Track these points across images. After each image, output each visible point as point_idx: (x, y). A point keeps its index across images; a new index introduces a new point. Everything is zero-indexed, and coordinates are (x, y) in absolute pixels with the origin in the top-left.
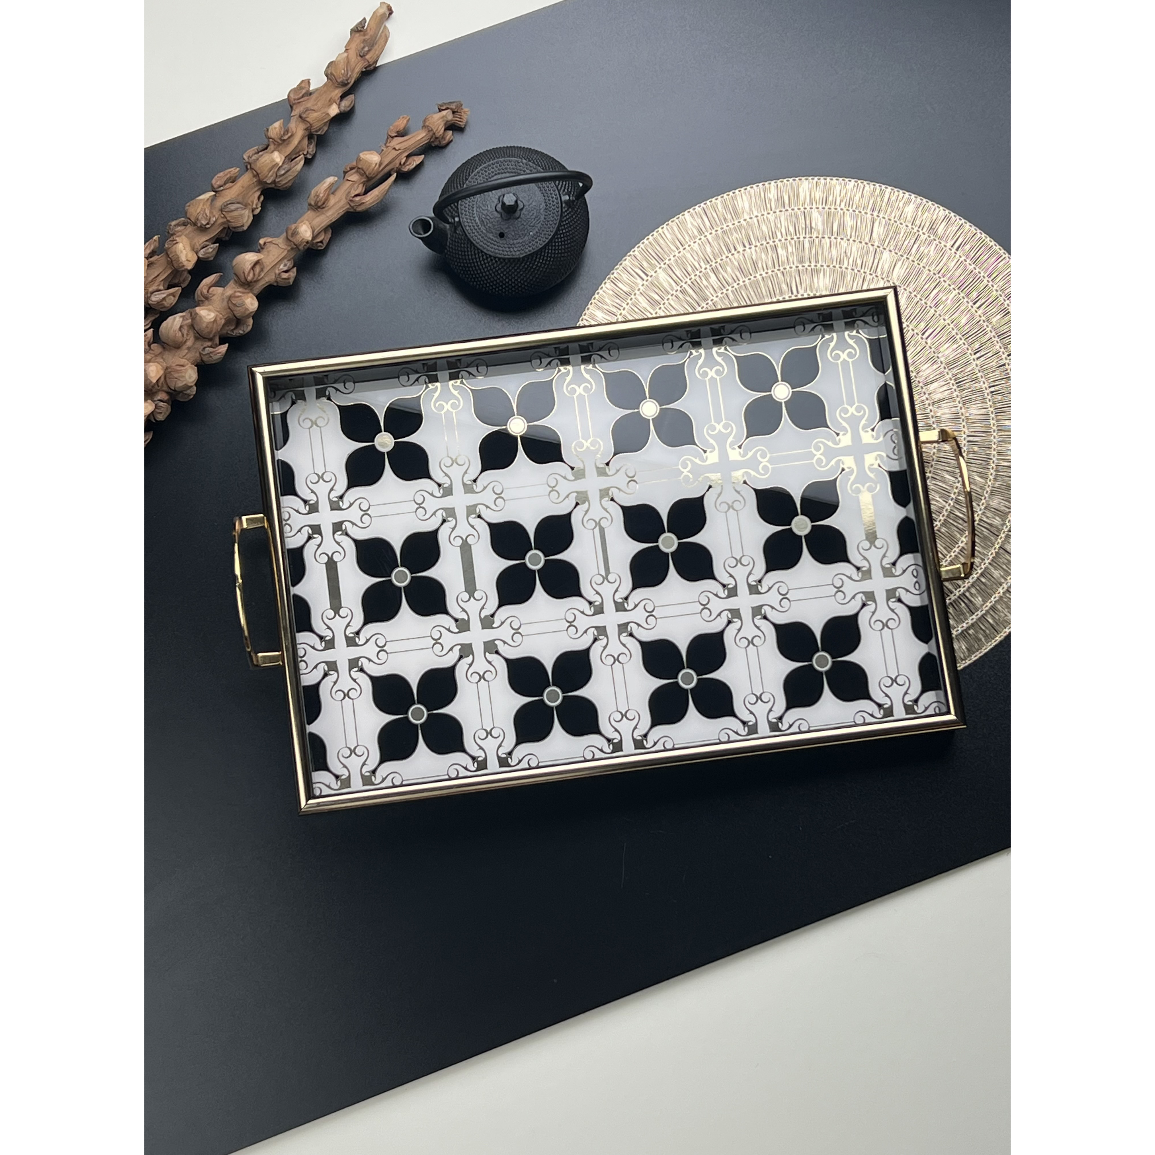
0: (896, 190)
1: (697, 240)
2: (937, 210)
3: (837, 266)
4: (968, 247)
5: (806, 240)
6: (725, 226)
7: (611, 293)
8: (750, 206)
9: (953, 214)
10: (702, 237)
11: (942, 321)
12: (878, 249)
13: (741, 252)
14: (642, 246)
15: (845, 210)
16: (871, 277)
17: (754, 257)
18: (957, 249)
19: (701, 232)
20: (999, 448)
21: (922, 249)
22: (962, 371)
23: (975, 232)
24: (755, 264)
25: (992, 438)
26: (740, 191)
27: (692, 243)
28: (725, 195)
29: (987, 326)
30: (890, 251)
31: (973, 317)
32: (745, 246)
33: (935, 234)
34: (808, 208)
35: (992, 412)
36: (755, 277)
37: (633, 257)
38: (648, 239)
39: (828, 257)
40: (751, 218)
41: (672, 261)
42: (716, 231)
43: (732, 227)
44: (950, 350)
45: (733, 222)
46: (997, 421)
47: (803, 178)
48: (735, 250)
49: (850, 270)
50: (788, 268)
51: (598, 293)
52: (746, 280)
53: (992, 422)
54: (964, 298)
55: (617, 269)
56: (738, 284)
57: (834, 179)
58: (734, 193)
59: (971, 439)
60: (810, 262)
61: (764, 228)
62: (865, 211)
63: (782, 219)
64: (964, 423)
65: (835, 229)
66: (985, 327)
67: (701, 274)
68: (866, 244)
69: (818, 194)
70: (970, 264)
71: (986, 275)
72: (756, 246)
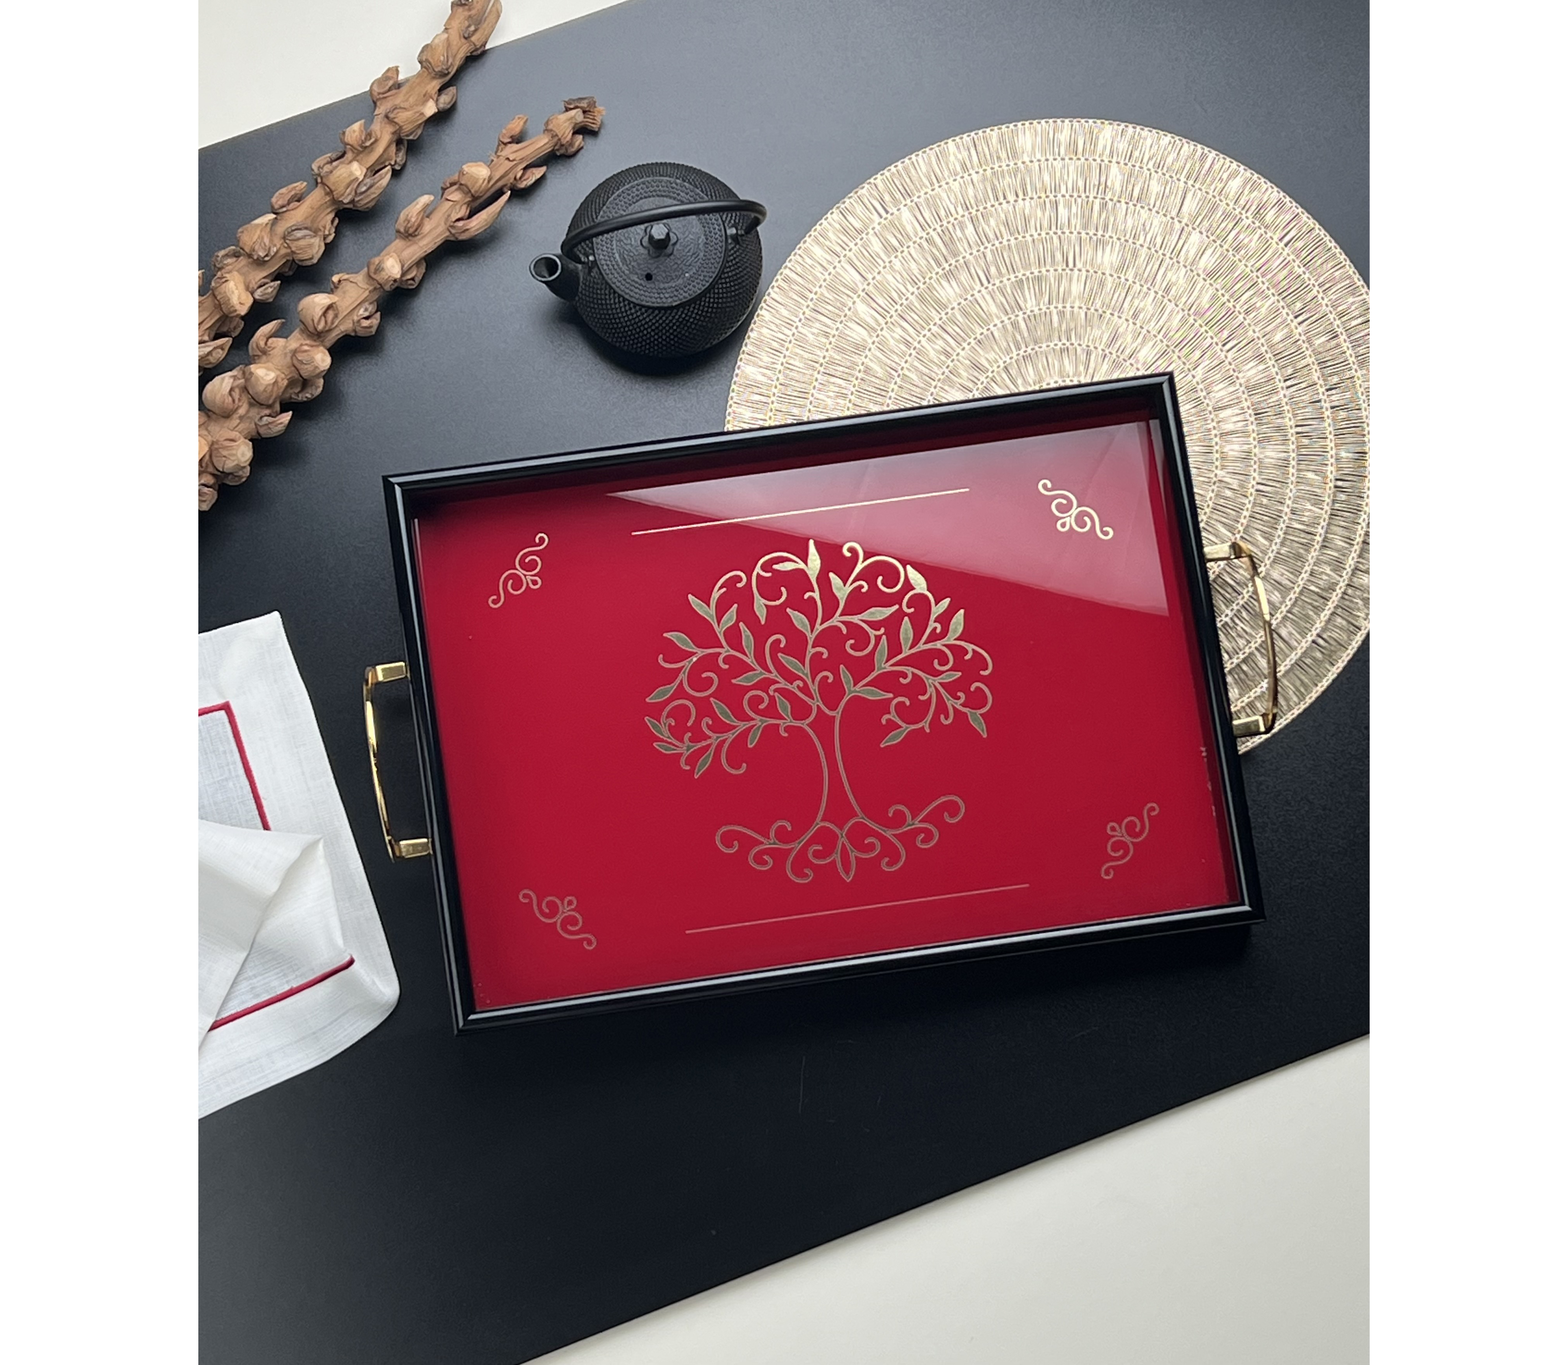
0: (1222, 156)
1: (958, 178)
2: (1270, 190)
3: (1131, 241)
4: (1299, 244)
5: (1097, 201)
6: (996, 167)
7: (838, 226)
8: (1033, 148)
9: (1288, 199)
10: (966, 175)
11: (1251, 332)
12: (1186, 228)
13: (1012, 202)
14: (887, 174)
15: (1152, 170)
16: (1171, 262)
17: (1027, 212)
18: (1286, 245)
19: (964, 168)
20: (1295, 505)
21: (1241, 237)
22: (1265, 400)
23: (1312, 226)
24: (1026, 221)
25: (1288, 491)
26: (1023, 125)
27: (951, 181)
28: (1004, 127)
29: (1307, 349)
30: (1201, 233)
31: (1289, 336)
32: (1017, 196)
33: (1262, 220)
34: (1106, 162)
35: (1293, 459)
37: (874, 187)
38: (896, 166)
39: (1121, 227)
40: (1031, 162)
41: (921, 200)
42: (985, 170)
43: (1005, 168)
44: (1254, 371)
45: (1007, 162)
46: (1299, 470)
47: (1107, 122)
48: (1005, 198)
49: (1145, 248)
50: (1067, 232)
51: (821, 225)
52: (1012, 239)
53: (1291, 470)
54: (1283, 307)
55: (851, 197)
56: (1001, 243)
57: (1146, 129)
58: (1015, 126)
59: (1261, 487)
60: (1097, 230)
61: (1047, 178)
62: (1178, 175)
63: (1071, 168)
64: (1256, 467)
65: (1136, 194)
66: (1304, 349)
67: (956, 222)
68: (1172, 218)
69: (1122, 146)
70: (1299, 267)
71: (1316, 284)
72: (1032, 198)
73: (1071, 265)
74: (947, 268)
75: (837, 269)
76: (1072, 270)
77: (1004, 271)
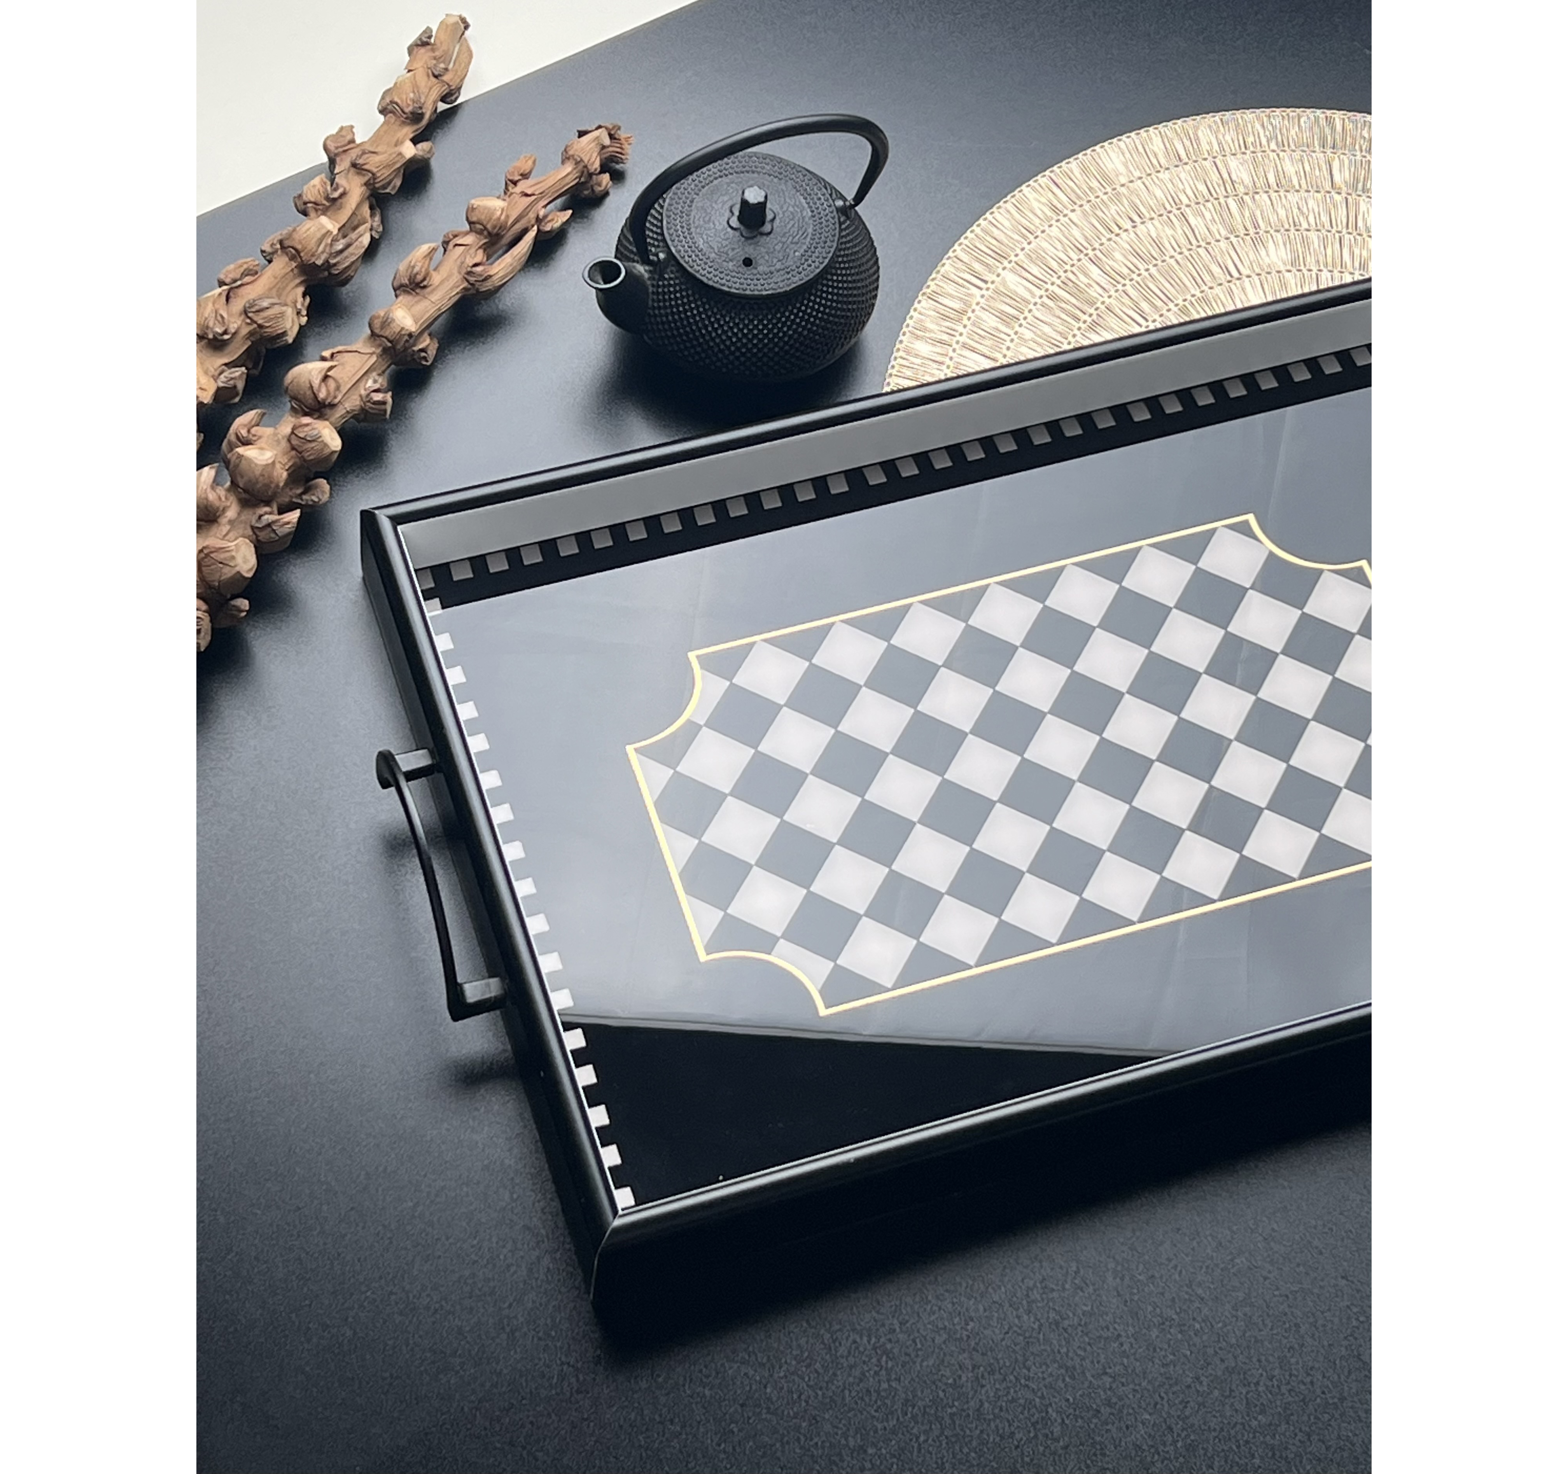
1: (1053, 222)
3: (1292, 229)
5: (1230, 201)
6: (1092, 198)
7: (933, 314)
8: (1127, 168)
10: (1061, 217)
12: (1349, 197)
13: (1130, 229)
14: (966, 242)
16: (1352, 237)
17: (1154, 235)
19: (1055, 209)
24: (1158, 244)
27: (1046, 228)
32: (1134, 220)
34: (1219, 157)
36: (1163, 261)
37: (955, 259)
39: (1273, 219)
40: (1132, 182)
41: (1021, 256)
42: (1081, 206)
43: (1104, 197)
45: (1104, 191)
48: (1120, 228)
49: (1313, 232)
50: (1213, 241)
52: (1150, 267)
56: (1139, 275)
58: (1094, 151)
60: (1246, 230)
61: (1158, 193)
62: (1311, 147)
63: (1183, 175)
65: (1272, 179)
67: (1074, 269)
68: (1328, 192)
69: (1230, 136)
72: (1152, 219)
73: (1235, 274)
74: (1089, 320)
75: (955, 359)
76: (1238, 279)
77: (1159, 303)
